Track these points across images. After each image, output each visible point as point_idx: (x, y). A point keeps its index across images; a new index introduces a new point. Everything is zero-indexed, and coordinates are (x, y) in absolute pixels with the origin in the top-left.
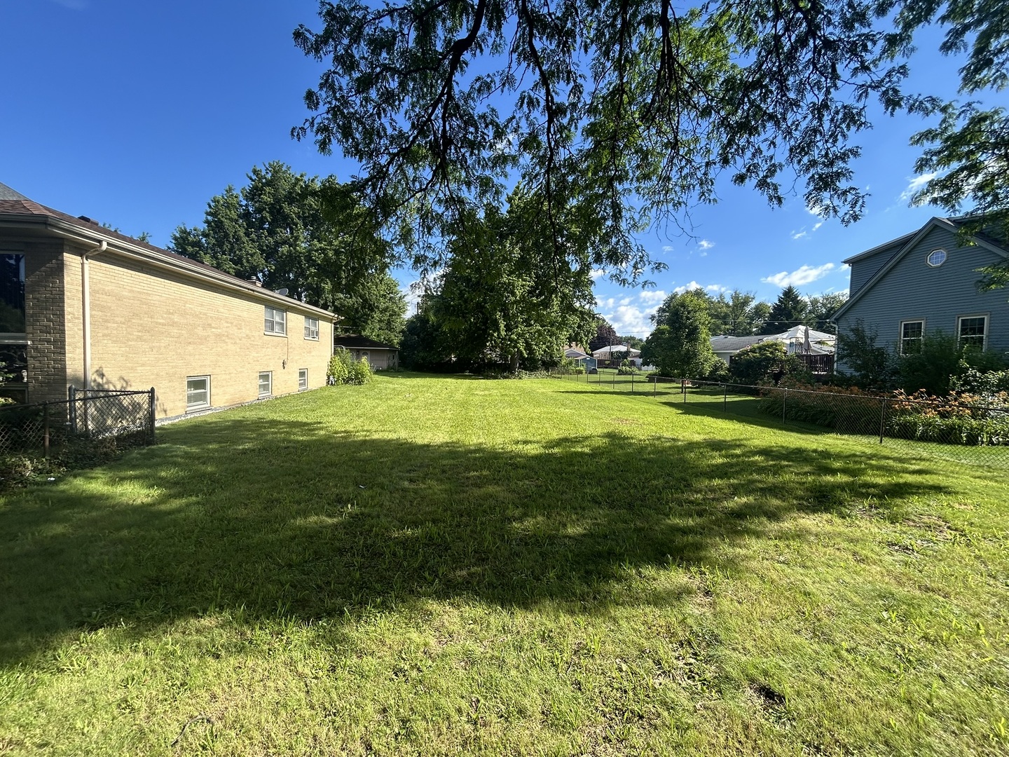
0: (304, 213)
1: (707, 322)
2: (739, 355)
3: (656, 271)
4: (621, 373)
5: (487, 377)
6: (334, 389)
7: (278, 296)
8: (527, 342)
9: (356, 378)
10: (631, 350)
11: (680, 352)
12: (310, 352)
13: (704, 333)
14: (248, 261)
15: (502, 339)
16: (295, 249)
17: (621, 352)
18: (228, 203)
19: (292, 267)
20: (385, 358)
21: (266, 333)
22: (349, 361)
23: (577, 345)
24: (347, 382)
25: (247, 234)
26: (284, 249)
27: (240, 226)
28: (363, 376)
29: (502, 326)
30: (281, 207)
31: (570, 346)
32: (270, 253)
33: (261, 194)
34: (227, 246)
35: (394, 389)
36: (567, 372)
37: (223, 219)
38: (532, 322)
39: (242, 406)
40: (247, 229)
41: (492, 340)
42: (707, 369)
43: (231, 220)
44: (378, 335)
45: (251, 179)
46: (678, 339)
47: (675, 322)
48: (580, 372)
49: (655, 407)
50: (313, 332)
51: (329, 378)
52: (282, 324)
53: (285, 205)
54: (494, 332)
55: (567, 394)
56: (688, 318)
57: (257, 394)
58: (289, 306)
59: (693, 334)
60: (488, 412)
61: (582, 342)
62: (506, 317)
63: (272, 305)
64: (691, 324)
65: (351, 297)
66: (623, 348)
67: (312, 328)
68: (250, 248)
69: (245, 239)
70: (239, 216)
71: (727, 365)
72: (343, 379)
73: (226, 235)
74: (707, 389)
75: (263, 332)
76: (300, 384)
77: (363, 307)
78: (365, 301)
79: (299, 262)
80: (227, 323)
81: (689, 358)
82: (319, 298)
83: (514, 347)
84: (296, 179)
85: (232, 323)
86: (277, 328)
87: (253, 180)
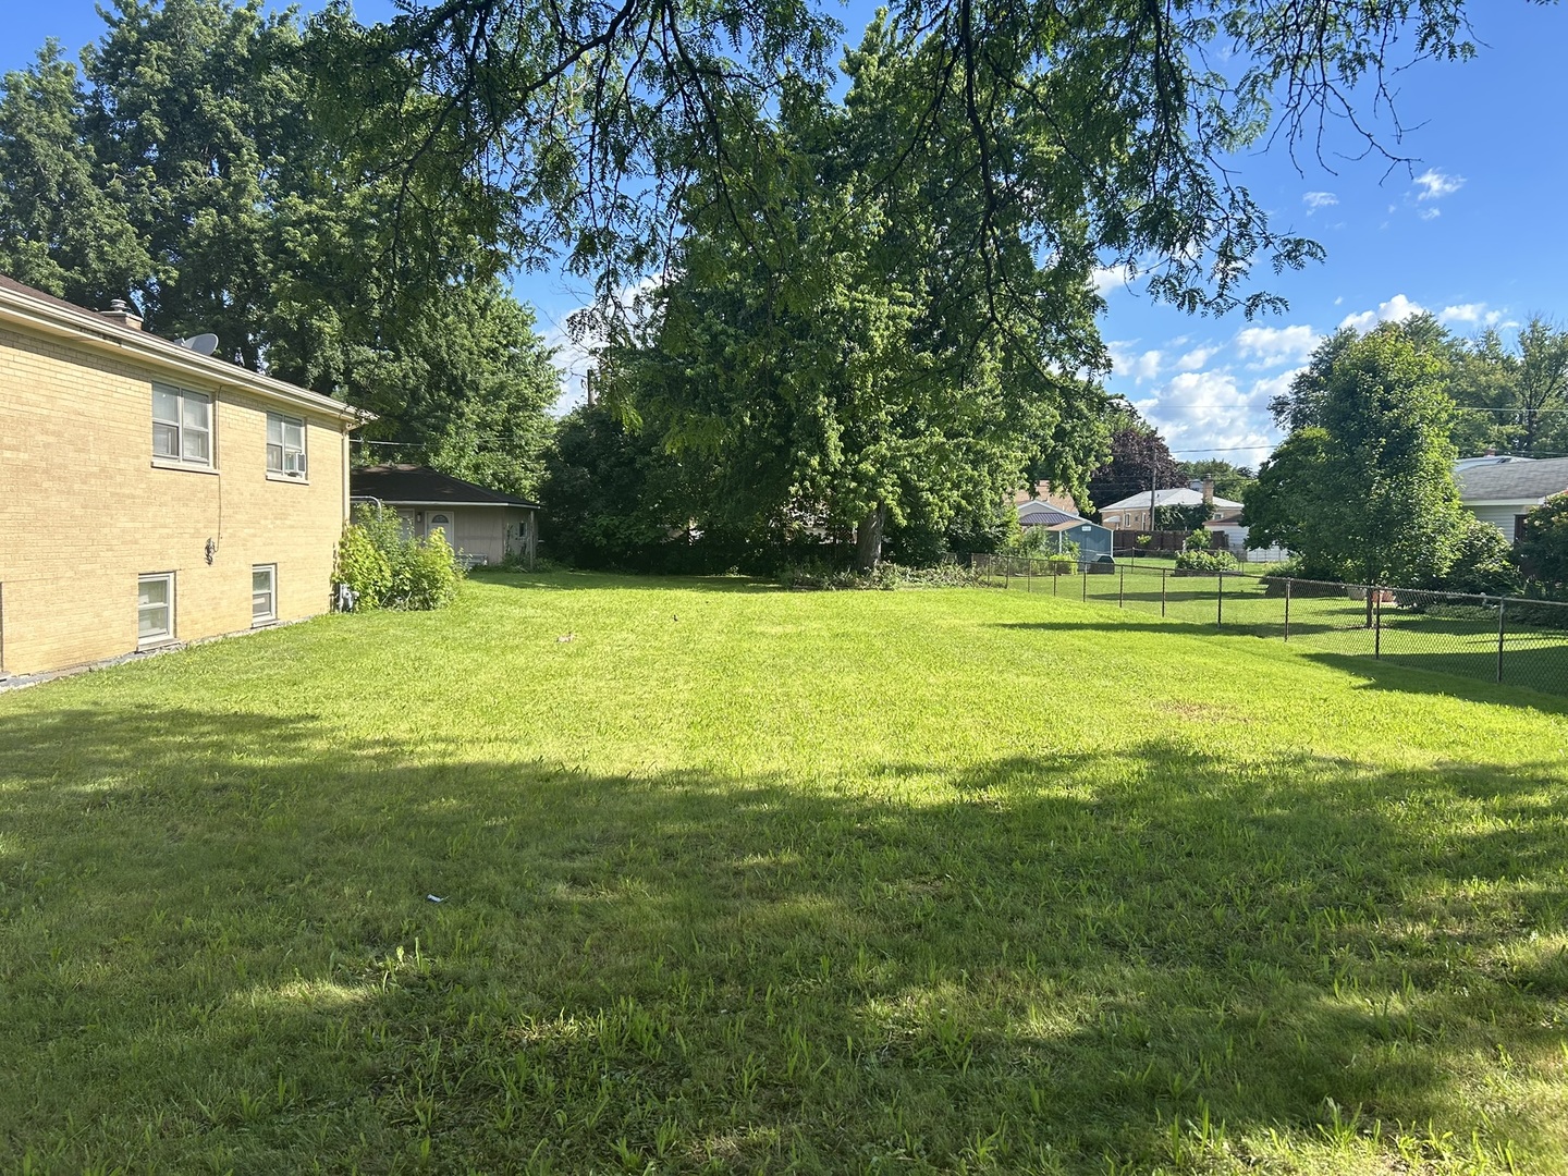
0: (259, 114)
1: (1444, 416)
2: (1544, 513)
3: (1287, 266)
4: (1184, 569)
5: (791, 585)
6: (352, 622)
7: (191, 354)
8: (904, 483)
9: (417, 591)
10: (1216, 501)
11: (1361, 504)
12: (284, 516)
13: (1434, 447)
14: (101, 256)
15: (835, 475)
16: (235, 219)
17: (1184, 510)
18: (44, 90)
19: (229, 271)
20: (498, 532)
21: (158, 462)
22: (394, 540)
23: (1052, 489)
24: (390, 602)
25: (99, 180)
26: (205, 220)
27: (78, 157)
28: (434, 582)
29: (833, 438)
30: (194, 100)
31: (1033, 493)
32: (163, 233)
33: (136, 63)
34: (41, 215)
35: (524, 621)
36: (1025, 569)
37: (31, 138)
38: (921, 424)
39: (90, 673)
40: (97, 165)
41: (803, 478)
42: (1446, 556)
43: (53, 137)
44: (477, 468)
45: (108, 19)
46: (1356, 467)
47: (1346, 417)
48: (1063, 569)
49: (1289, 670)
50: (291, 460)
51: (337, 589)
52: (203, 436)
53: (206, 94)
54: (811, 453)
55: (1024, 633)
56: (1386, 405)
57: (132, 638)
58: (222, 385)
59: (1401, 451)
60: (796, 685)
61: (1067, 480)
62: (846, 408)
63: (173, 381)
64: (1396, 423)
65: (398, 358)
66: (1189, 497)
67: (290, 448)
68: (106, 216)
69: (93, 193)
70: (75, 127)
71: (1507, 542)
72: (379, 593)
73: (40, 184)
74: (1445, 614)
75: (146, 460)
76: (257, 609)
77: (433, 386)
78: (439, 367)
79: (249, 259)
80: (45, 432)
81: (1390, 524)
82: (306, 361)
83: (870, 497)
84: (237, 15)
85: (59, 434)
86: (187, 447)
87: (114, 24)
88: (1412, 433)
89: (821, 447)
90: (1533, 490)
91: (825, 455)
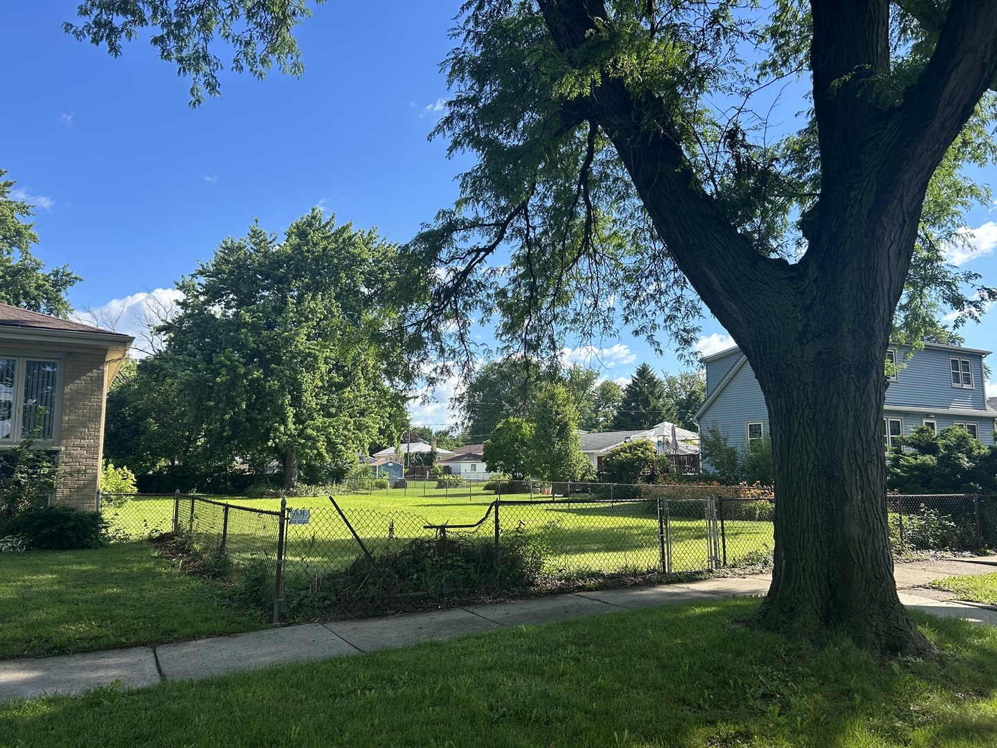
1: (576, 418)
10: (438, 450)
17: (422, 454)
36: (363, 486)
42: (579, 473)
48: (383, 486)
59: (564, 431)
64: (561, 420)
66: (423, 448)
88: (566, 424)
89: (284, 421)
90: (597, 446)
91: (286, 426)
